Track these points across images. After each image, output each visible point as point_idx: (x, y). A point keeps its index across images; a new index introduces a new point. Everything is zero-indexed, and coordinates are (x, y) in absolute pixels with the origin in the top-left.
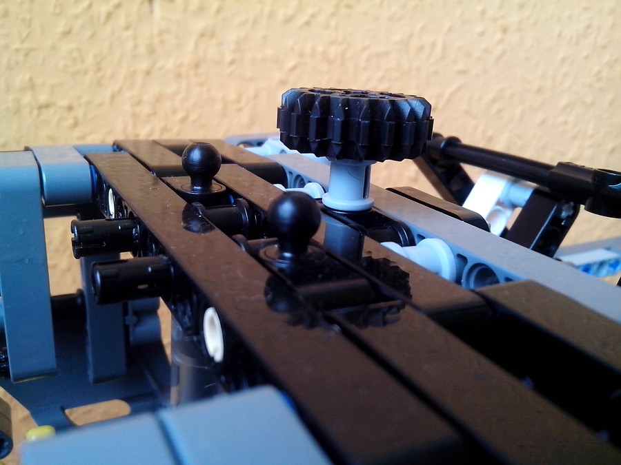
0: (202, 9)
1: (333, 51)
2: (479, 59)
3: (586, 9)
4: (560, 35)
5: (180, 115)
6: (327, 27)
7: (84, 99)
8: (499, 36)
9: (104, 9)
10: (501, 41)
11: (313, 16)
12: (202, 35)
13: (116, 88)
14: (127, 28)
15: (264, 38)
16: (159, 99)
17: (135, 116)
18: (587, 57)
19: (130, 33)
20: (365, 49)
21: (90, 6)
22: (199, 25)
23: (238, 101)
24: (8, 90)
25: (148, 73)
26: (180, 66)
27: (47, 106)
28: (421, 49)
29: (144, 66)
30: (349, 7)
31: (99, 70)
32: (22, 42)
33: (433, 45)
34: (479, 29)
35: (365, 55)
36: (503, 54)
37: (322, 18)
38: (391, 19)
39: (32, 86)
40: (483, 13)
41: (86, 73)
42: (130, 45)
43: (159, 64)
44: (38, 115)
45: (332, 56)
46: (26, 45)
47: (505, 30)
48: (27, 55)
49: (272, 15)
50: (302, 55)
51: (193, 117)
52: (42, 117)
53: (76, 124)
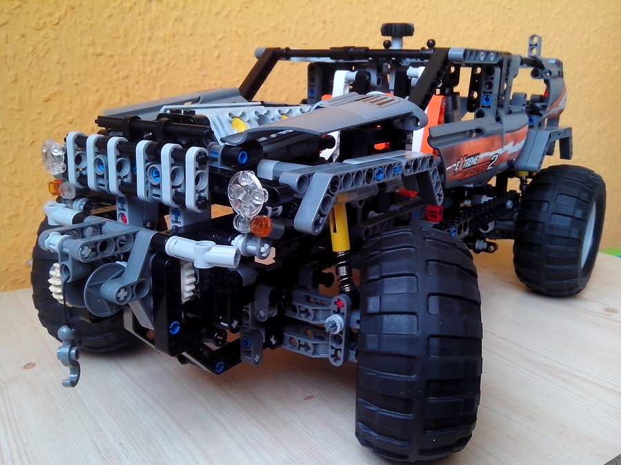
0: (175, 6)
1: (241, 31)
2: (313, 37)
3: (365, 12)
4: (352, 26)
5: (165, 63)
6: (237, 18)
7: (119, 52)
8: (322, 25)
9: (128, 5)
10: (323, 28)
11: (229, 12)
12: (176, 20)
13: (135, 46)
14: (139, 15)
15: (206, 22)
16: (155, 53)
17: (144, 62)
18: (367, 38)
19: (140, 17)
20: (256, 30)
21: (121, 3)
22: (175, 14)
23: (195, 56)
24: (81, 46)
25: (150, 39)
26: (166, 36)
27: (100, 55)
28: (284, 31)
29: (148, 35)
30: (246, 7)
31: (126, 36)
32: (89, 20)
33: (290, 29)
34: (312, 21)
35: (256, 33)
36: (325, 35)
37: (234, 13)
38: (268, 15)
39: (93, 44)
40: (313, 12)
41: (119, 38)
42: (141, 24)
43: (156, 34)
44: (97, 59)
45: (240, 33)
46: (91, 22)
47: (325, 23)
48: (90, 27)
49: (210, 10)
50: (225, 32)
51: (172, 64)
52: (98, 61)
53: (115, 65)
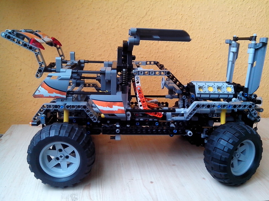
2: (216, 49)
8: (220, 45)
10: (220, 46)
13: (153, 55)
19: (155, 46)
23: (171, 57)
26: (163, 51)
28: (204, 48)
29: (157, 51)
31: (150, 52)
33: (206, 47)
34: (215, 44)
35: (194, 49)
38: (198, 43)
39: (141, 54)
40: (216, 41)
41: (148, 52)
42: (155, 48)
45: (188, 49)
50: (182, 49)
